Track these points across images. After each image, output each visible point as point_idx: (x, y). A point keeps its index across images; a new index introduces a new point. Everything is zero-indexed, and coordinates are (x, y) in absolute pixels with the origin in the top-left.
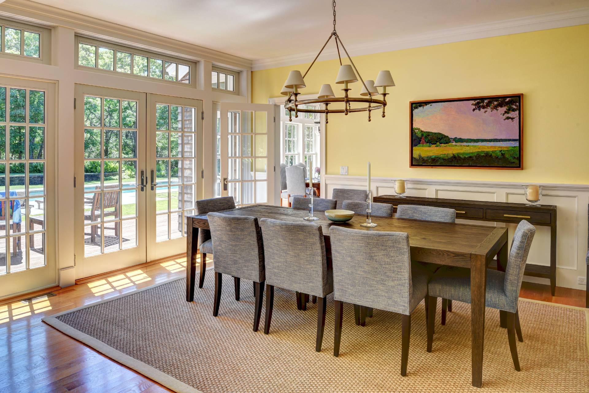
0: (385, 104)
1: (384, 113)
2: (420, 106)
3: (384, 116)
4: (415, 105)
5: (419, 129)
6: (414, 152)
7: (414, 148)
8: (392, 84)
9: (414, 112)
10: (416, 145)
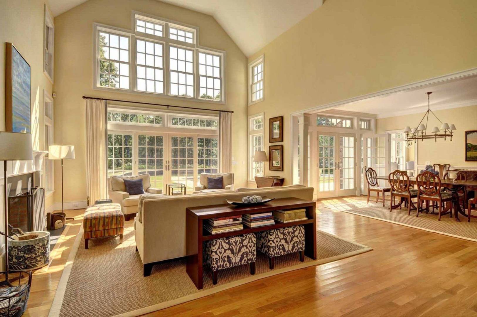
0: (452, 136)
1: (451, 139)
2: (471, 133)
3: (451, 141)
4: (467, 133)
5: (470, 144)
6: (467, 154)
7: (467, 152)
8: (455, 129)
9: (467, 136)
10: (469, 151)
